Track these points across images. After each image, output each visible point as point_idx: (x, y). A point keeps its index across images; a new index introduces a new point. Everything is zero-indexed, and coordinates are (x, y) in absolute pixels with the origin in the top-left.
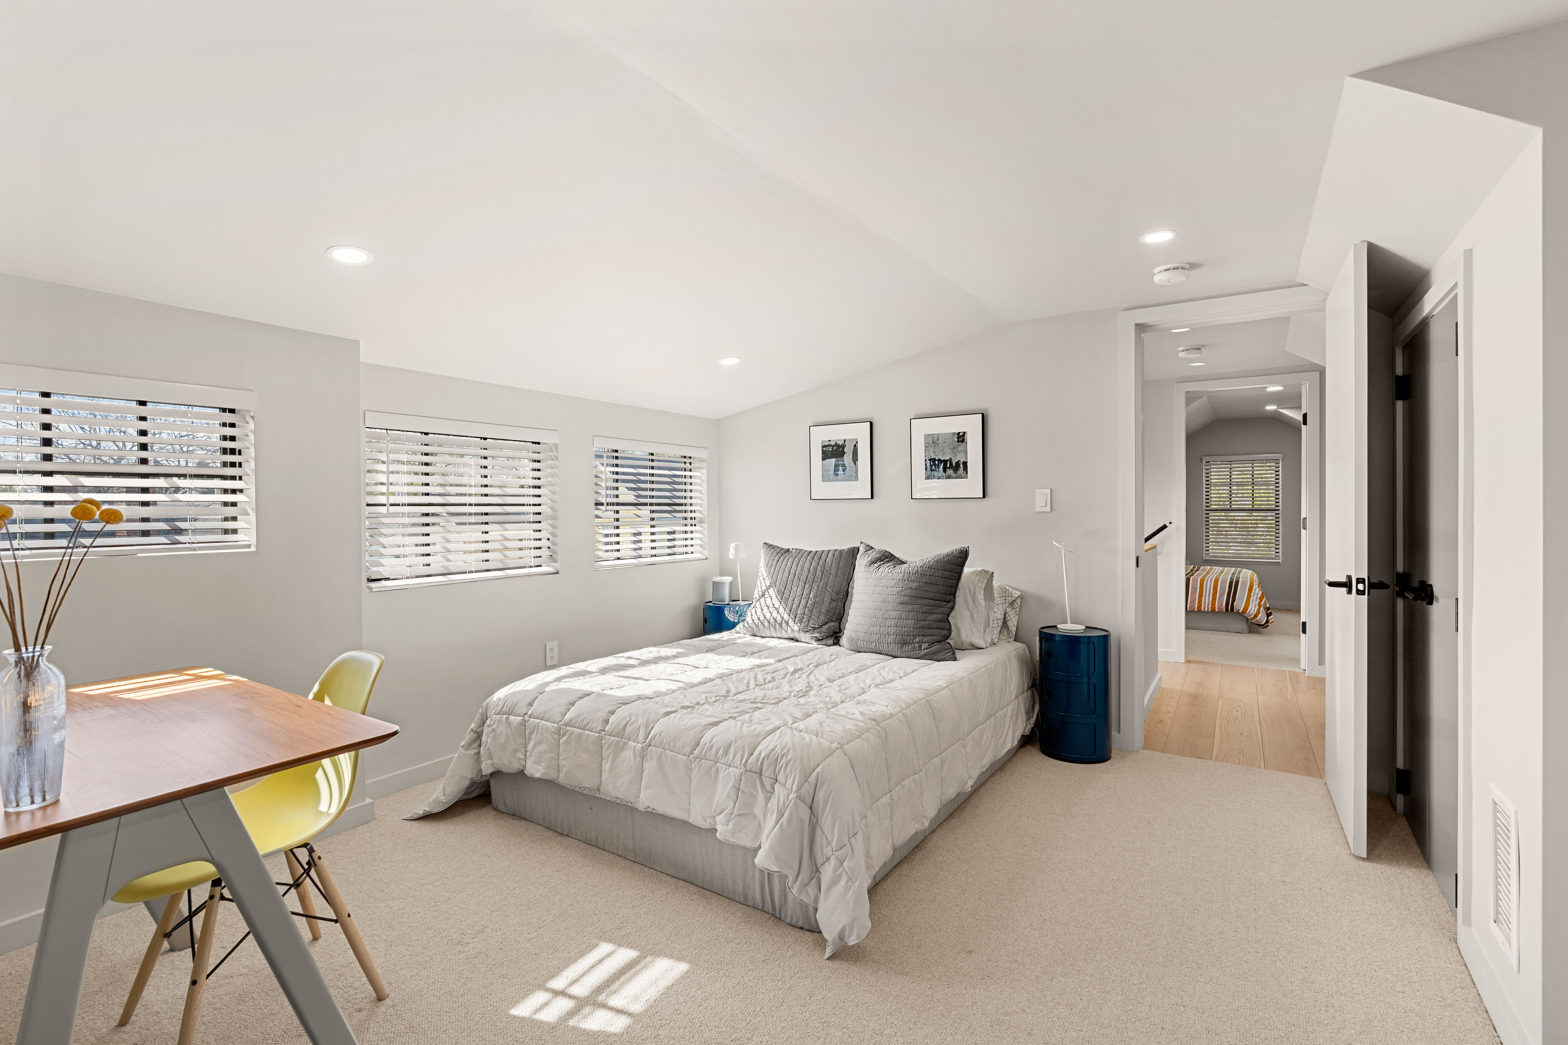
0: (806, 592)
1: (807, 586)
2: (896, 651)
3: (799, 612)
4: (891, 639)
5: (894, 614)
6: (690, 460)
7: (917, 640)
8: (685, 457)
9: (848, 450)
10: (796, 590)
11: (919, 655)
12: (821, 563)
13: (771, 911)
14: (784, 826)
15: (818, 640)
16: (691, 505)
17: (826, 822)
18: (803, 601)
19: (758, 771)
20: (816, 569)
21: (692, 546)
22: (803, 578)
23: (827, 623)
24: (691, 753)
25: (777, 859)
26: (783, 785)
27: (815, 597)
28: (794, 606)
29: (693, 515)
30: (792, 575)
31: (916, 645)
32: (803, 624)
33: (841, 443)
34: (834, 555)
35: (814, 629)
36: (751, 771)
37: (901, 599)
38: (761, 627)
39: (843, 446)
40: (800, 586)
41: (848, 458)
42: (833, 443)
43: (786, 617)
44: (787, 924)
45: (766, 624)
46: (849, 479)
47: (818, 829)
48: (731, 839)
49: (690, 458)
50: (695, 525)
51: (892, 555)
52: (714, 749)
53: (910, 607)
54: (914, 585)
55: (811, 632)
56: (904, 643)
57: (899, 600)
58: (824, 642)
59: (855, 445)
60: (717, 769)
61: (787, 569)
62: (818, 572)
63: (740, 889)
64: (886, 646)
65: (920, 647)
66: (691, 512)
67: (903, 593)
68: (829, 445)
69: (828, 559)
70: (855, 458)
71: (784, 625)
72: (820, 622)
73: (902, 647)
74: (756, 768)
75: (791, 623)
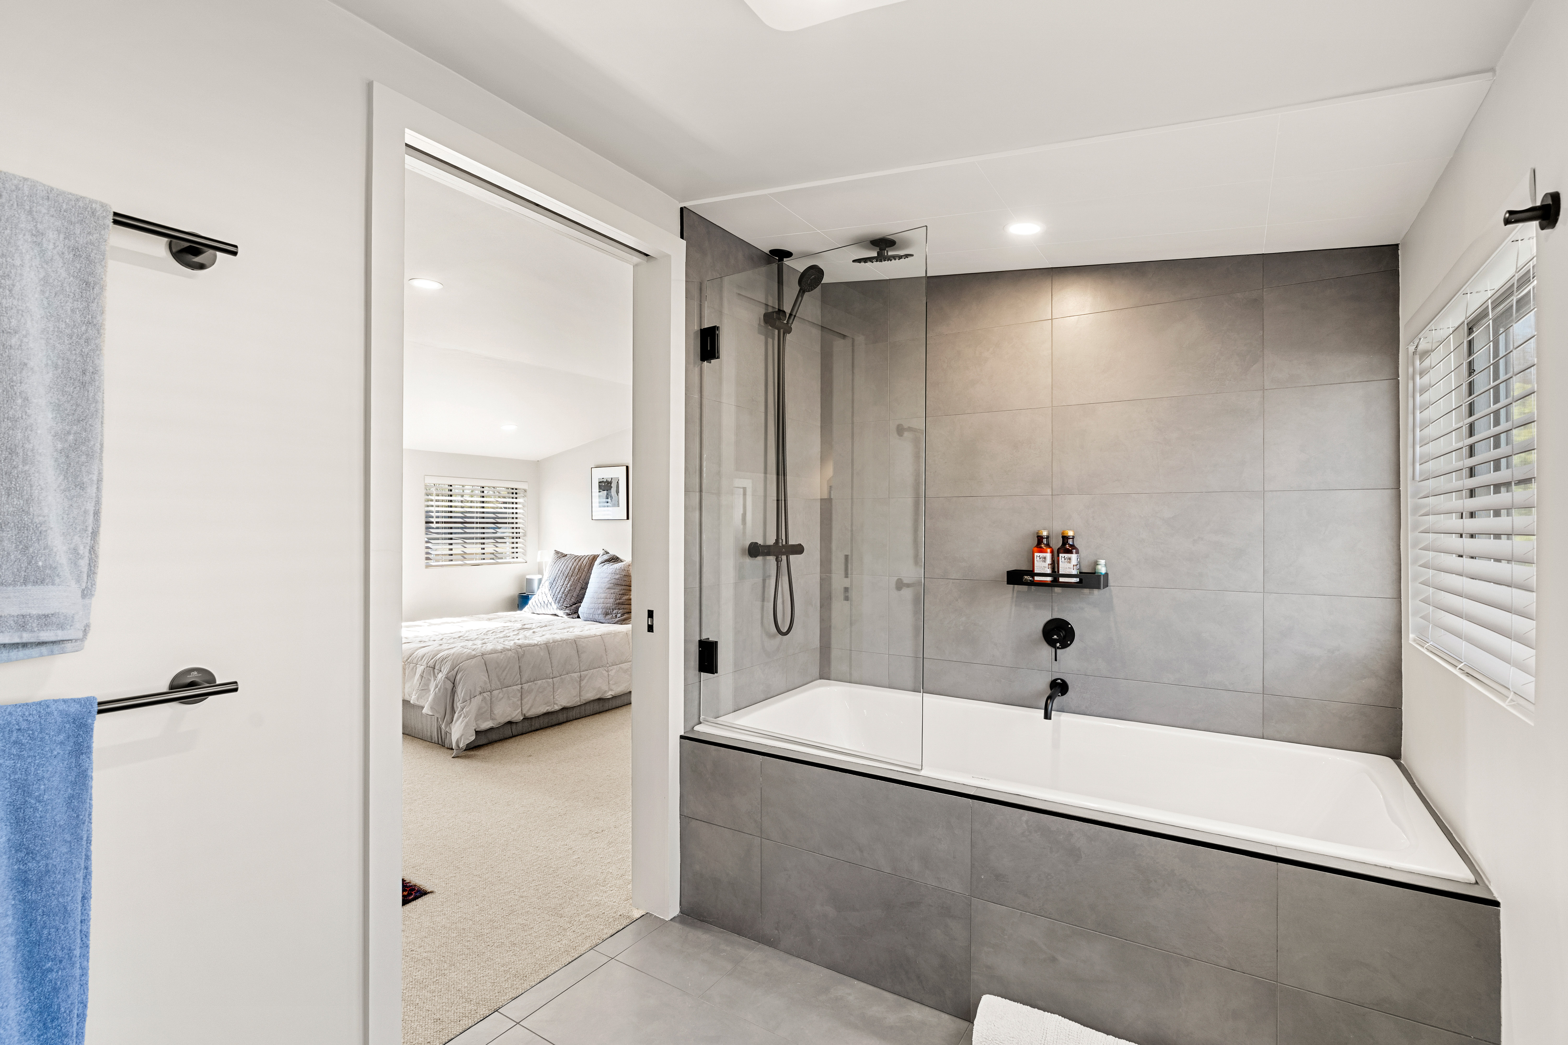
0: (566, 583)
1: (567, 579)
2: (601, 618)
3: (559, 597)
4: (600, 611)
5: (603, 595)
6: (516, 491)
7: (615, 611)
8: (513, 489)
9: (614, 485)
10: (560, 582)
11: (615, 622)
12: (579, 564)
13: (441, 743)
14: (437, 692)
15: (568, 615)
16: (516, 523)
17: (459, 690)
18: (563, 589)
19: (433, 667)
20: (575, 568)
21: (517, 553)
22: (566, 573)
23: (576, 604)
24: (407, 660)
25: (431, 708)
26: (442, 673)
27: (571, 586)
28: (557, 592)
29: (518, 530)
30: (560, 572)
31: (614, 615)
32: (560, 604)
33: (610, 480)
34: (589, 558)
35: (567, 607)
36: (429, 667)
37: (608, 586)
38: (536, 607)
39: (611, 483)
40: (563, 579)
41: (613, 490)
42: (605, 480)
43: (551, 600)
44: (447, 748)
45: (539, 605)
46: (614, 506)
47: (456, 694)
48: (417, 703)
49: (516, 489)
50: (519, 538)
51: (618, 558)
52: (417, 658)
53: (612, 591)
54: (617, 577)
55: (564, 609)
56: (607, 614)
57: (607, 586)
58: (571, 616)
59: (618, 482)
60: (416, 668)
61: (558, 568)
62: (576, 570)
63: (429, 734)
64: (597, 616)
65: (616, 616)
66: (517, 528)
67: (610, 582)
68: (603, 482)
69: (585, 561)
70: (618, 492)
71: (549, 605)
72: (571, 603)
73: (605, 617)
74: (432, 665)
75: (553, 604)
